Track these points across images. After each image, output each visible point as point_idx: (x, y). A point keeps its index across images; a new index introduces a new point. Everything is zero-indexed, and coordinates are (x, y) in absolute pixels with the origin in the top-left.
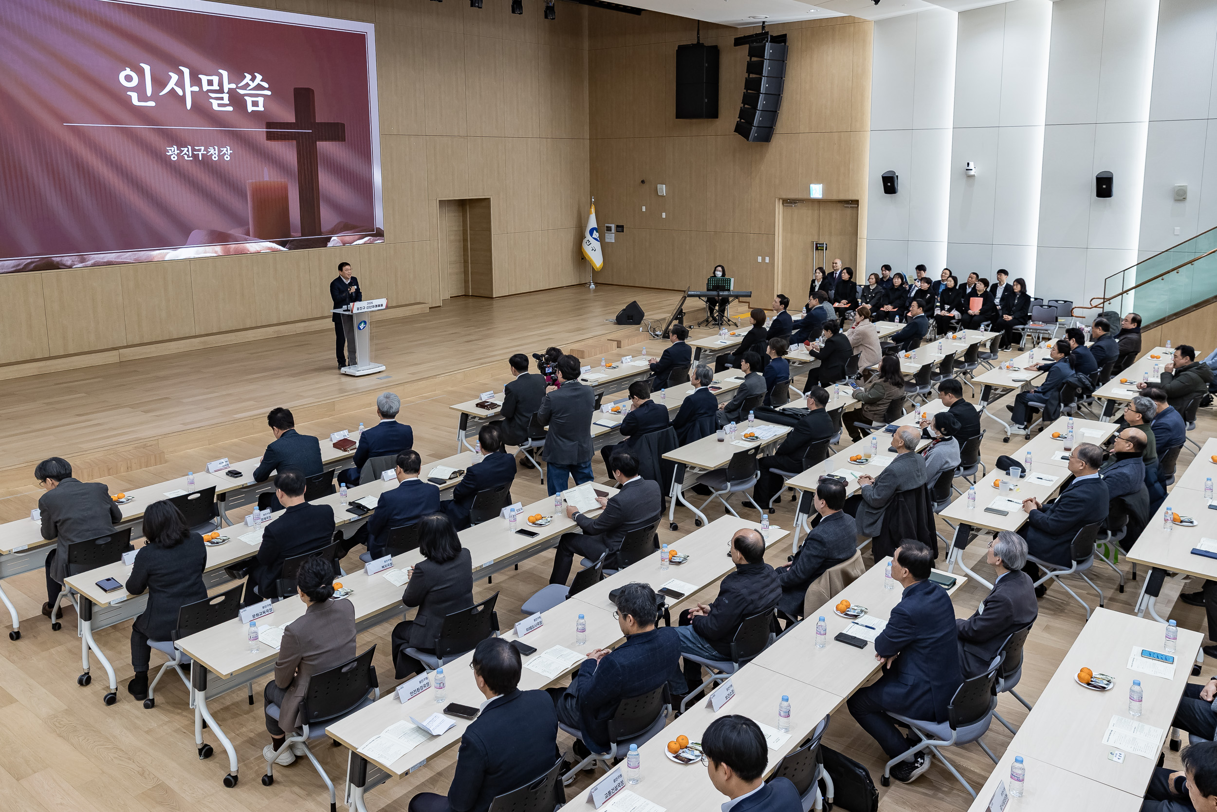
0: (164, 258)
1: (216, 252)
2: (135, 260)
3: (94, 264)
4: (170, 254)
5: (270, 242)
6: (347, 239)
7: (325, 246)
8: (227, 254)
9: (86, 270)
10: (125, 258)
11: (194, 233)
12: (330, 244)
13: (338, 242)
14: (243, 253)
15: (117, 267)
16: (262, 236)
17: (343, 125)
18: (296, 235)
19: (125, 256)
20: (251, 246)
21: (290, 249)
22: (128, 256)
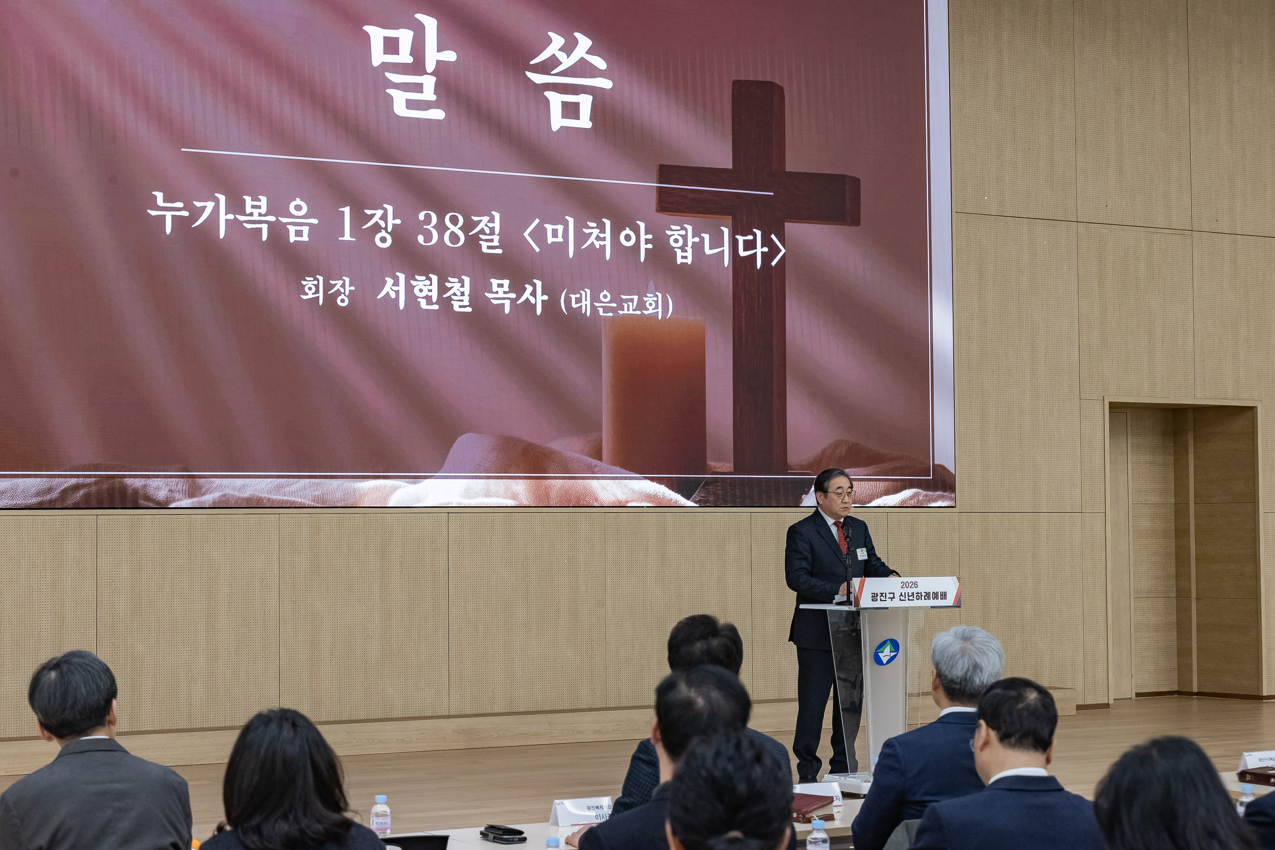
1: (514, 496)
3: (219, 502)
5: (652, 479)
8: (542, 504)
9: (200, 517)
10: (292, 494)
11: (464, 444)
14: (581, 504)
15: (271, 517)
17: (856, 182)
20: (604, 488)
21: (703, 503)
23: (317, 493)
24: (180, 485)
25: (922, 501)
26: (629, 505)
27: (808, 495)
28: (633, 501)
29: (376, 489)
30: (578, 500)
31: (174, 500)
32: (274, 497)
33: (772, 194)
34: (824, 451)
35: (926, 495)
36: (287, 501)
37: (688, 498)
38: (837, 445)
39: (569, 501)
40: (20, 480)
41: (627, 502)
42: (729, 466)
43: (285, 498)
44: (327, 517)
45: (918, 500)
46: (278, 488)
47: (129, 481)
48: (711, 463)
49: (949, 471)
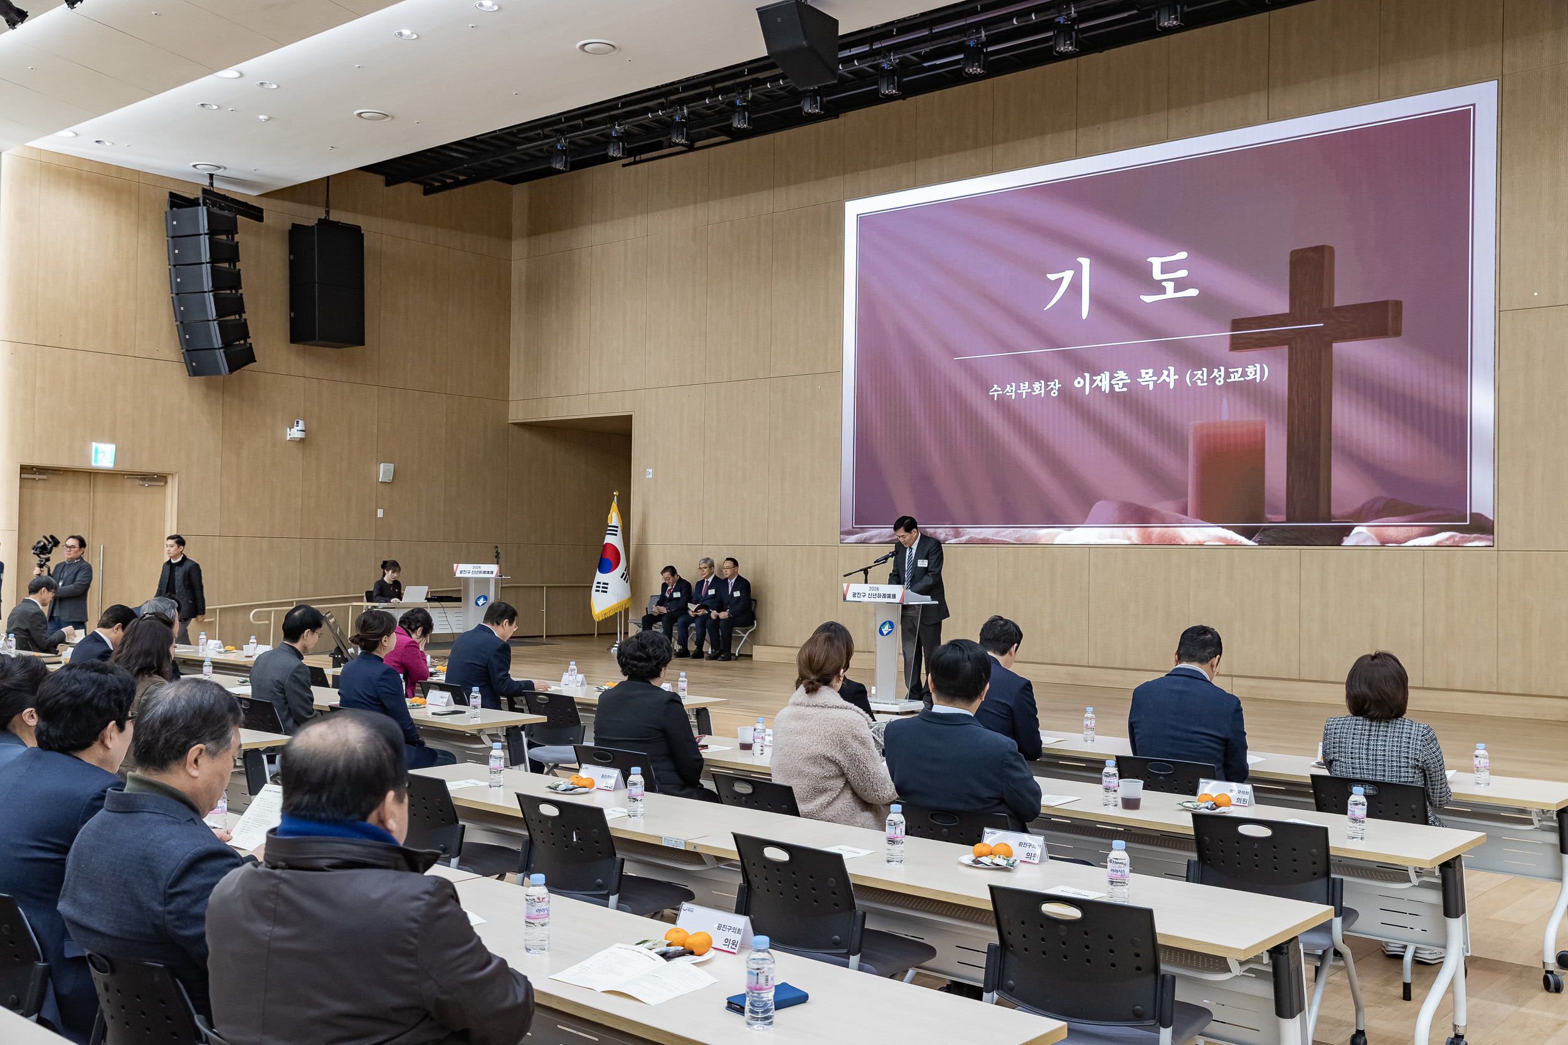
0: (1053, 539)
1: (1129, 538)
2: (1016, 539)
4: (1062, 536)
5: (1223, 527)
6: (1392, 532)
7: (1339, 543)
8: (1147, 543)
9: (960, 548)
10: (1004, 536)
11: (1098, 507)
12: (1348, 541)
13: (1368, 538)
14: (1172, 543)
16: (1208, 514)
17: (1398, 305)
18: (1277, 519)
19: (1005, 533)
21: (1261, 543)
22: (1008, 533)
23: (1016, 536)
24: (951, 532)
25: (1458, 542)
26: (1205, 544)
27: (1349, 538)
28: (1209, 541)
29: (1048, 534)
30: (1171, 541)
31: (948, 540)
32: (995, 538)
33: (1322, 325)
34: (1363, 506)
35: (1463, 537)
36: (1002, 541)
37: (1250, 539)
38: (1374, 501)
39: (1165, 541)
40: (883, 529)
41: (1204, 542)
42: (1283, 518)
43: (1001, 539)
44: (1023, 548)
45: (1454, 542)
46: (998, 533)
47: (928, 530)
48: (1268, 516)
49: (1487, 518)
